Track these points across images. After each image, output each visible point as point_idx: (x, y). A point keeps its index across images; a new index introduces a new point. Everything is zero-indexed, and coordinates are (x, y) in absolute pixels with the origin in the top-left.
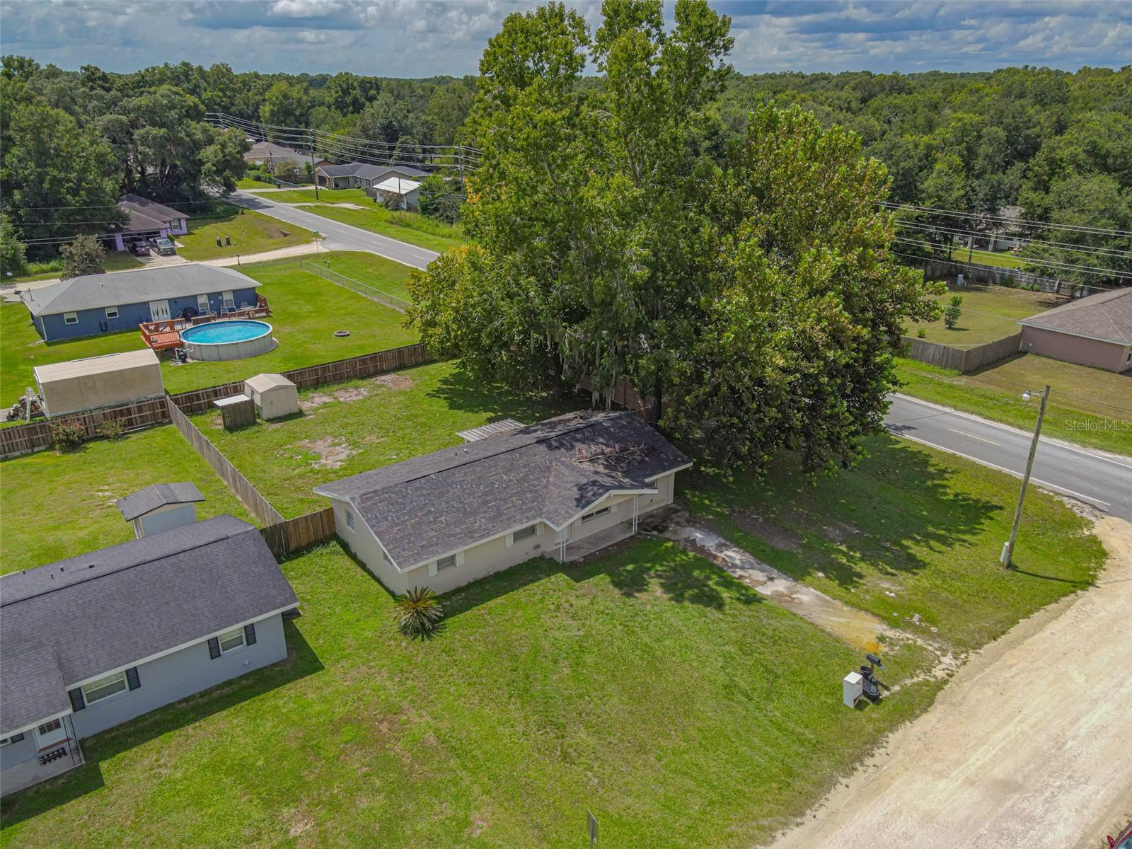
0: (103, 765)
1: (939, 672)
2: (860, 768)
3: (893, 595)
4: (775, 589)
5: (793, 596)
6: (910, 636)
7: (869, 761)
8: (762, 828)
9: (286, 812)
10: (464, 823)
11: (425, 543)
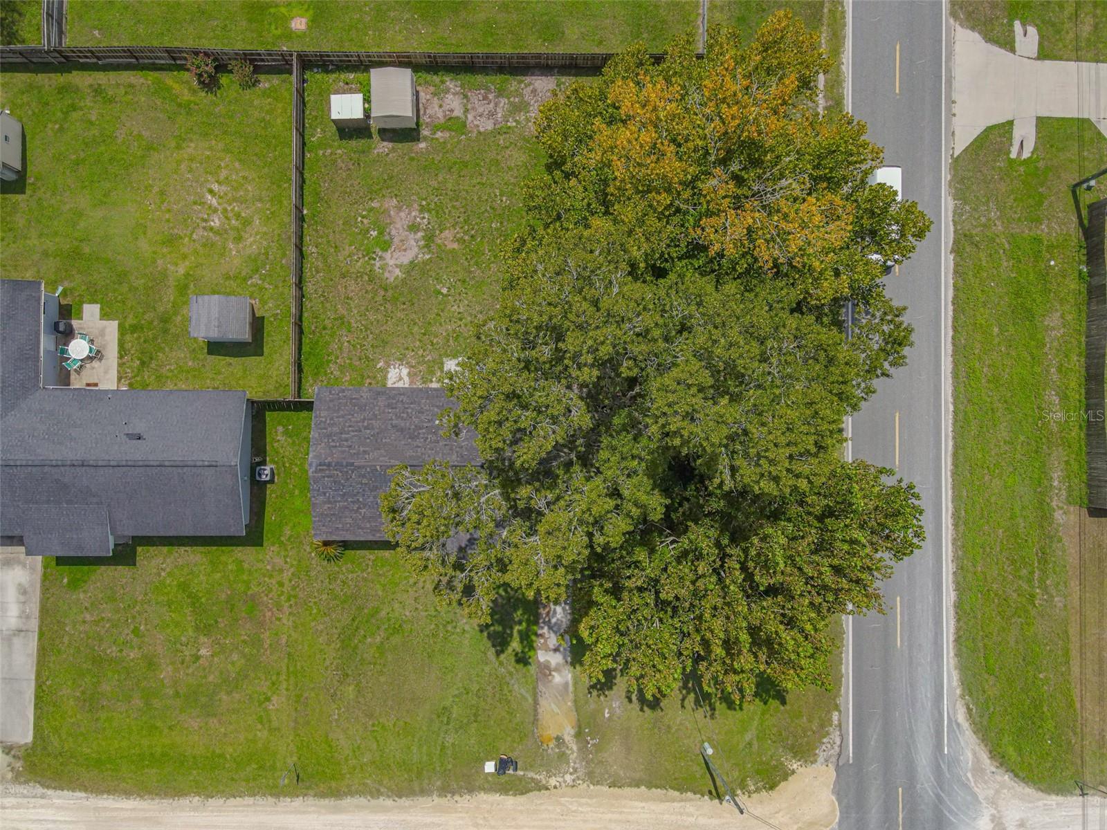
0: (139, 549)
1: (553, 782)
2: (449, 798)
3: (607, 715)
4: (549, 659)
5: (553, 673)
6: (575, 748)
7: (457, 798)
8: (378, 791)
9: (203, 639)
10: (268, 699)
11: (340, 526)
